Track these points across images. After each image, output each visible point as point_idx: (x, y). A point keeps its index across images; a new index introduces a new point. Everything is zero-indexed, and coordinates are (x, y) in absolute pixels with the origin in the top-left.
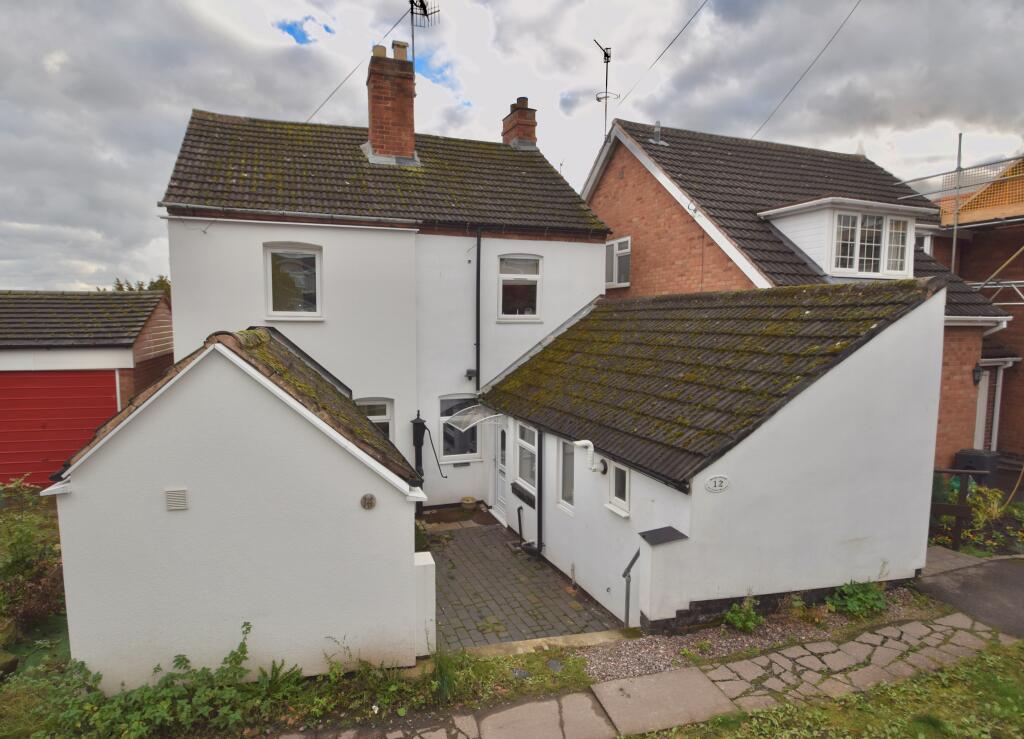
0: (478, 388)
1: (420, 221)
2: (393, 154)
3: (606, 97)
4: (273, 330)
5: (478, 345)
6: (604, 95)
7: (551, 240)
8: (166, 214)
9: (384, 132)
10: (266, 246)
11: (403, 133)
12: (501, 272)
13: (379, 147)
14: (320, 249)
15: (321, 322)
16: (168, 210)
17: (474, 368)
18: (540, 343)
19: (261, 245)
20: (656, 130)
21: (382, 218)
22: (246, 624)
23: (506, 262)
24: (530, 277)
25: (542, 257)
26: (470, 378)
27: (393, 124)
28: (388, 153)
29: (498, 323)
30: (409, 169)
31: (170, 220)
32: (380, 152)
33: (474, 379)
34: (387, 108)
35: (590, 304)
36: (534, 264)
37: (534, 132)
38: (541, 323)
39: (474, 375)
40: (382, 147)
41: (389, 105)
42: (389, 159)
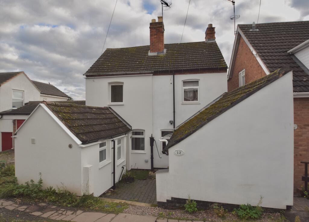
0: (174, 127)
1: (153, 72)
2: (156, 52)
3: (234, 17)
4: (110, 107)
5: (174, 112)
6: (233, 17)
7: (203, 73)
8: (86, 77)
9: (154, 45)
10: (109, 83)
11: (160, 44)
12: (184, 86)
13: (152, 50)
14: (123, 83)
15: (123, 105)
16: (86, 76)
17: (173, 120)
18: (199, 111)
19: (107, 83)
20: (253, 25)
21: (141, 72)
22: (40, 173)
23: (185, 83)
24: (195, 87)
25: (199, 80)
26: (171, 124)
27: (156, 42)
28: (155, 51)
29: (182, 104)
30: (160, 55)
31: (86, 78)
32: (152, 52)
33: (173, 124)
34: (155, 38)
35: (221, 96)
36: (196, 82)
37: (214, 35)
38: (200, 104)
39: (173, 123)
40: (153, 50)
41: (155, 37)
42: (155, 53)
